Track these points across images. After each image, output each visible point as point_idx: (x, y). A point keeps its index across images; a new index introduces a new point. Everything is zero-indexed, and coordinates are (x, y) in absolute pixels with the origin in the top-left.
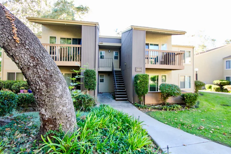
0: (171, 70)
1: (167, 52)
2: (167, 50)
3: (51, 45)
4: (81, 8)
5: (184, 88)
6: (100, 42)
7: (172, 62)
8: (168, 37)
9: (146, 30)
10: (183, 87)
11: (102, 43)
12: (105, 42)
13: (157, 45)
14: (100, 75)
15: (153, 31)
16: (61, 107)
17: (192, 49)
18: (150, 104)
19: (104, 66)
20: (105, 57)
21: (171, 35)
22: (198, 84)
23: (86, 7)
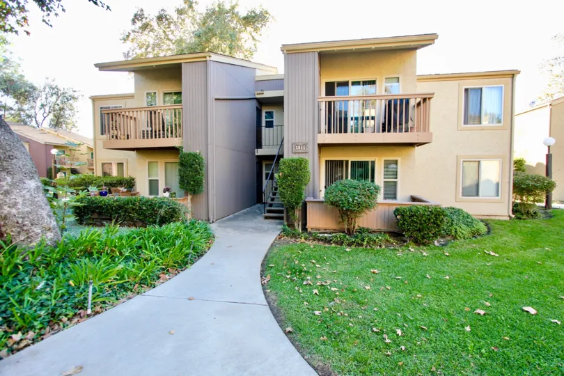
0: (412, 145)
1: (390, 98)
2: (401, 93)
3: (151, 109)
4: (251, 16)
5: (478, 195)
6: (257, 91)
7: (401, 124)
8: (406, 56)
9: (319, 50)
10: (474, 193)
11: (262, 92)
12: (267, 90)
13: (373, 82)
14: (266, 165)
15: (336, 49)
16: (5, 207)
17: (510, 79)
18: (319, 230)
19: (271, 143)
20: (274, 124)
21: (415, 48)
22: (528, 185)
23: (261, 12)
